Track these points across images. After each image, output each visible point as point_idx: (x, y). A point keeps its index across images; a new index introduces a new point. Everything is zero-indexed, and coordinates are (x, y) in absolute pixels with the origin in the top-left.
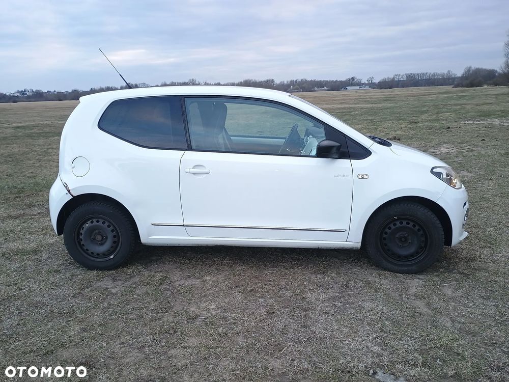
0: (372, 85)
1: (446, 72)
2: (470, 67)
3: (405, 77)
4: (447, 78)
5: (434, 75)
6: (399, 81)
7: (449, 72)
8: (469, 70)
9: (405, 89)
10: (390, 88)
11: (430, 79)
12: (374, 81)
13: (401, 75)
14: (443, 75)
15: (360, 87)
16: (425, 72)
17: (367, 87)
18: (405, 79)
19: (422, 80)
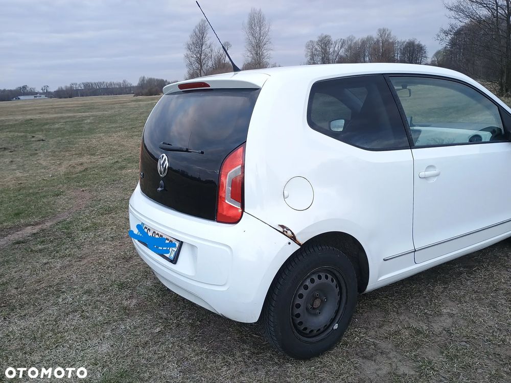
0: (48, 94)
1: (121, 82)
2: (144, 78)
3: (82, 86)
4: (123, 88)
5: (111, 84)
6: (77, 90)
7: (124, 81)
8: (143, 80)
9: (85, 98)
10: (70, 97)
11: (107, 88)
12: (49, 90)
13: (78, 83)
14: (119, 84)
15: (35, 97)
16: (101, 81)
17: (43, 96)
18: (83, 88)
19: (100, 89)
